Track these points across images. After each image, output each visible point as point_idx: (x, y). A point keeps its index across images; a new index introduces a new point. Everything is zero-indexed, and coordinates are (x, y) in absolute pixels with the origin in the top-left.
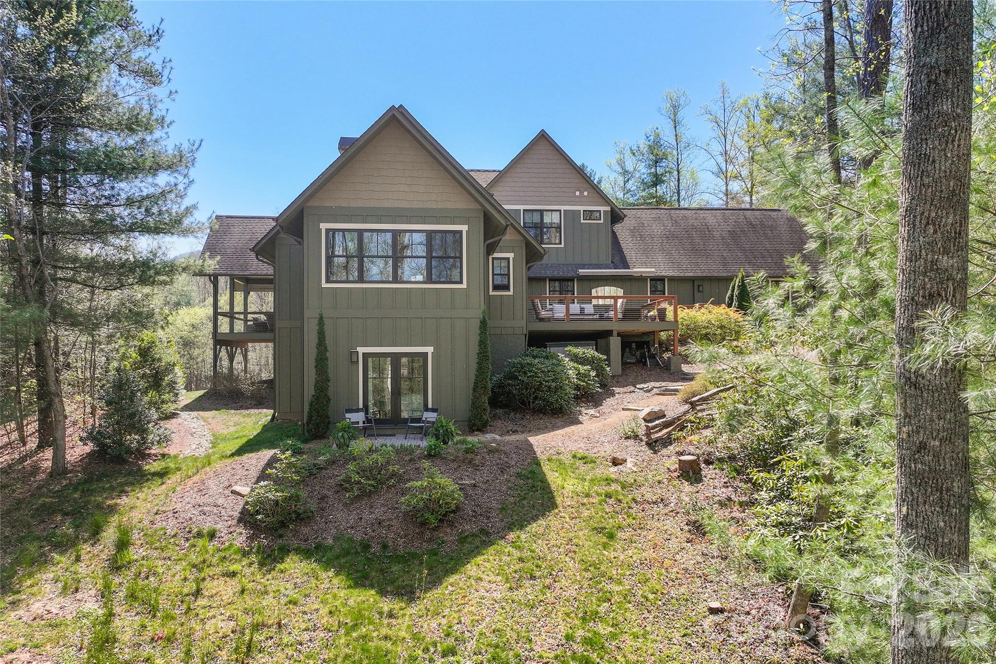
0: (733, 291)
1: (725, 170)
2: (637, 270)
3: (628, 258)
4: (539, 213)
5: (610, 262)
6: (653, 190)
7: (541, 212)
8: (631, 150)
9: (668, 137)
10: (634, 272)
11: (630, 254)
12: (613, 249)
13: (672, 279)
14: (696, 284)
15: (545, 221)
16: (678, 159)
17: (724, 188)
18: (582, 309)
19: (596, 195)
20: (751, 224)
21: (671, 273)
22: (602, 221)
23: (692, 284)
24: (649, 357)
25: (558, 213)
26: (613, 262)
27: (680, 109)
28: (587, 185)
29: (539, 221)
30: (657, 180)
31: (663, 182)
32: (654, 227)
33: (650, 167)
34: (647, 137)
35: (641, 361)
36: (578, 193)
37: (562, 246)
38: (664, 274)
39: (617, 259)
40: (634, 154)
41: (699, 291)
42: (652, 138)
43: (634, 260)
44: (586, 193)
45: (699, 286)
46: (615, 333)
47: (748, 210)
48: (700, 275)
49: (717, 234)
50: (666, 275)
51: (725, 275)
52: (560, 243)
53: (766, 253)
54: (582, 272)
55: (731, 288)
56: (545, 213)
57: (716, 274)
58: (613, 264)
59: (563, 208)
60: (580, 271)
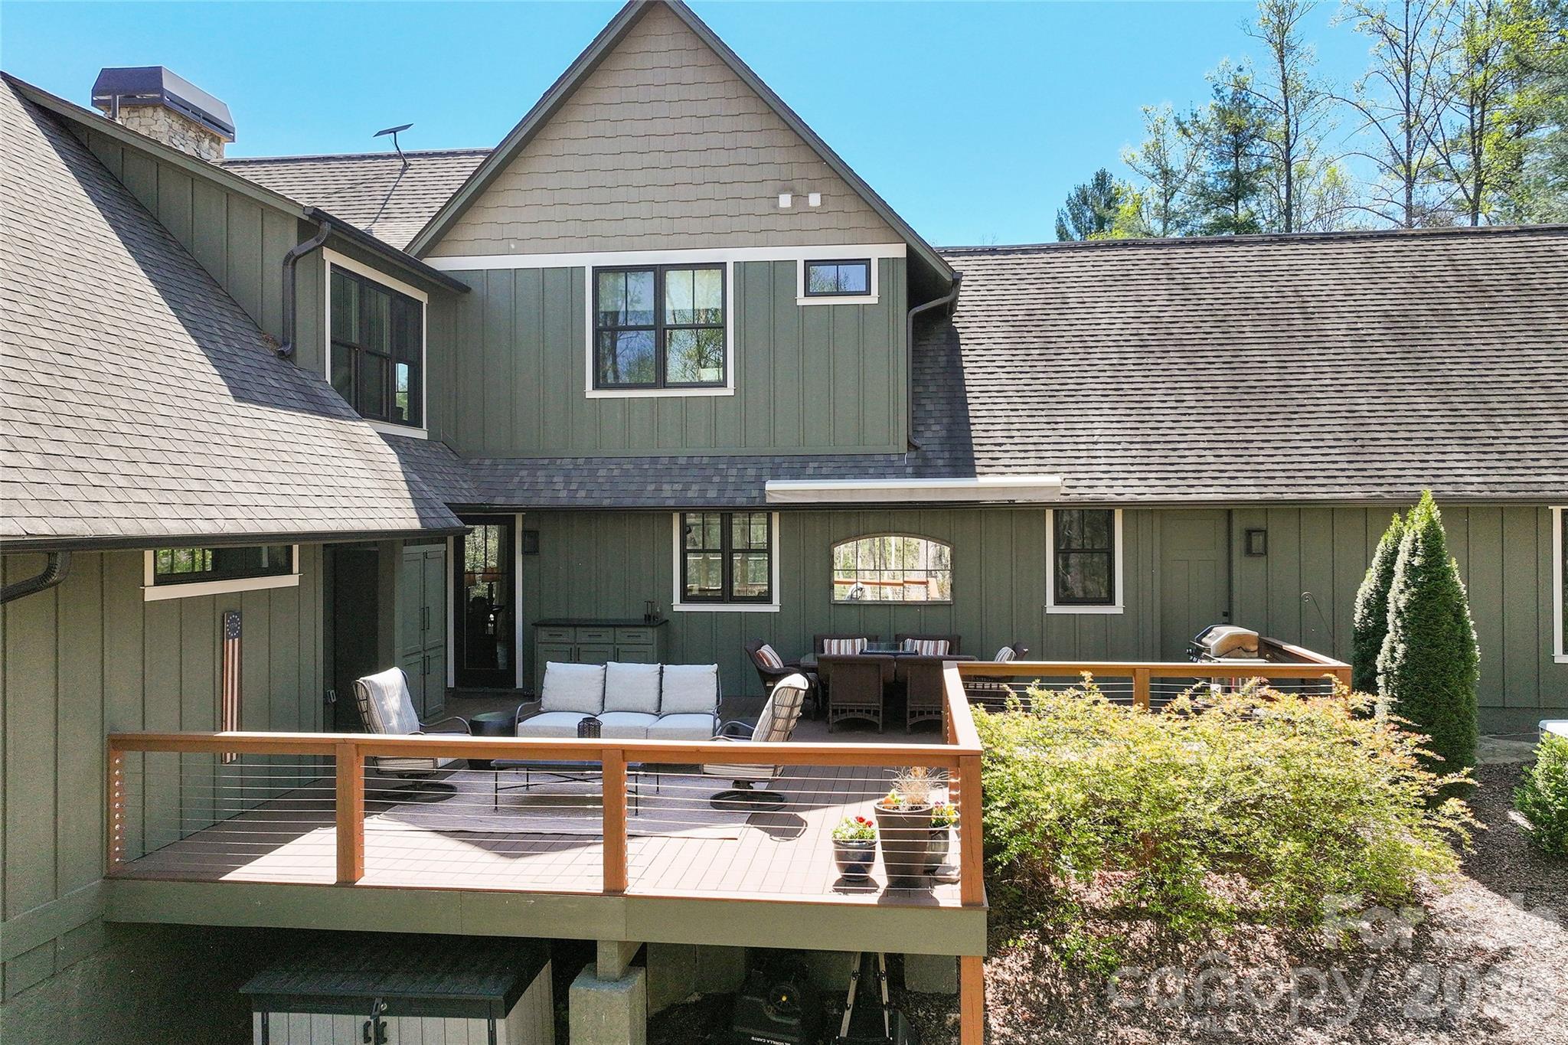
0: (1387, 576)
1: (1404, 148)
3: (976, 430)
4: (650, 276)
5: (902, 449)
6: (1229, 211)
7: (658, 273)
8: (1179, 123)
9: (1265, 86)
10: (982, 488)
14: (1239, 525)
15: (670, 307)
16: (1287, 134)
17: (1401, 197)
19: (850, 204)
20: (1475, 283)
22: (873, 299)
23: (1222, 527)
25: (717, 274)
26: (912, 447)
27: (1295, 15)
28: (815, 171)
29: (650, 307)
30: (1240, 187)
31: (1253, 190)
33: (1221, 158)
34: (1218, 91)
36: (785, 201)
37: (729, 390)
39: (934, 433)
40: (1185, 132)
41: (1249, 551)
42: (1229, 91)
43: (999, 436)
44: (815, 200)
45: (1249, 533)
46: (609, 960)
47: (1464, 234)
49: (1336, 327)
51: (1357, 493)
52: (723, 382)
53: (1536, 399)
54: (780, 489)
55: (1376, 561)
56: (672, 277)
57: (1320, 494)
58: (913, 454)
59: (731, 256)
60: (770, 486)
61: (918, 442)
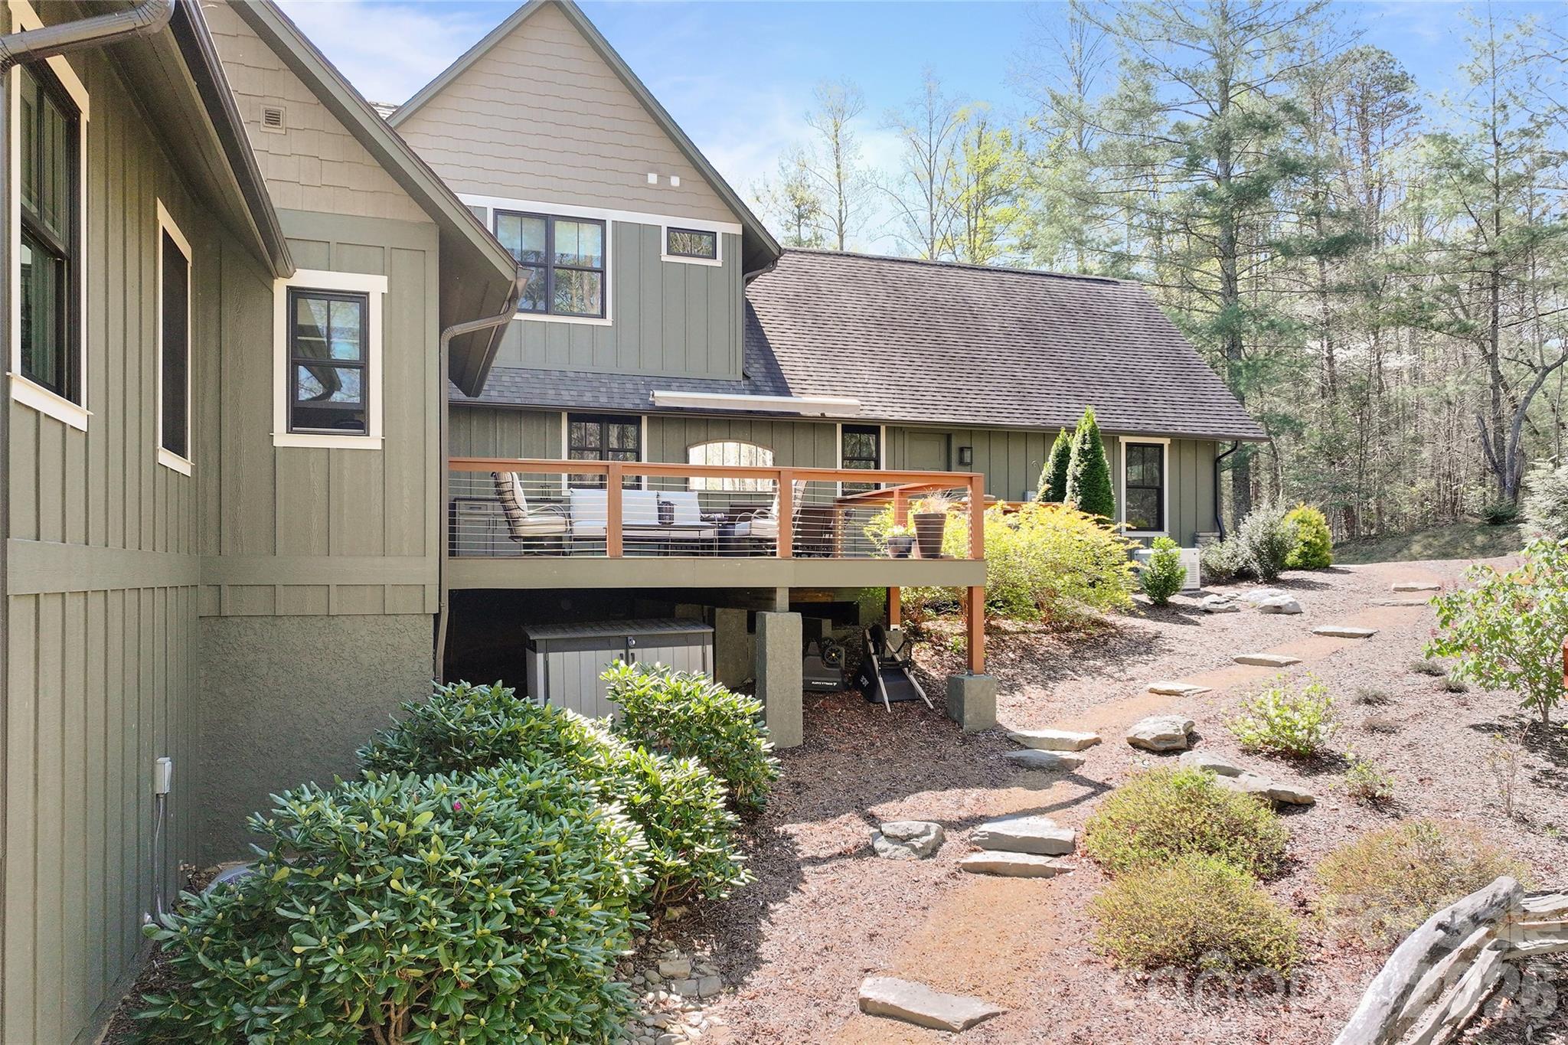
0: (1063, 460)
2: (808, 401)
3: (785, 370)
4: (541, 223)
5: (740, 377)
7: (548, 221)
10: (806, 405)
11: (790, 361)
12: (747, 344)
13: (898, 429)
14: (955, 445)
15: (558, 251)
18: (665, 510)
19: (702, 188)
21: (898, 415)
22: (718, 263)
23: (944, 445)
24: (883, 672)
25: (597, 228)
26: (746, 376)
28: (679, 159)
29: (540, 247)
32: (844, 296)
35: (858, 686)
36: (653, 178)
37: (608, 322)
38: (880, 413)
39: (757, 370)
41: (961, 462)
43: (802, 375)
44: (675, 181)
45: (962, 450)
46: (782, 599)
48: (969, 420)
50: (885, 416)
51: (1027, 423)
52: (603, 315)
54: (665, 398)
55: (1052, 458)
56: (559, 226)
57: (1007, 421)
58: (747, 382)
59: (611, 216)
60: (657, 393)
61: (749, 374)
